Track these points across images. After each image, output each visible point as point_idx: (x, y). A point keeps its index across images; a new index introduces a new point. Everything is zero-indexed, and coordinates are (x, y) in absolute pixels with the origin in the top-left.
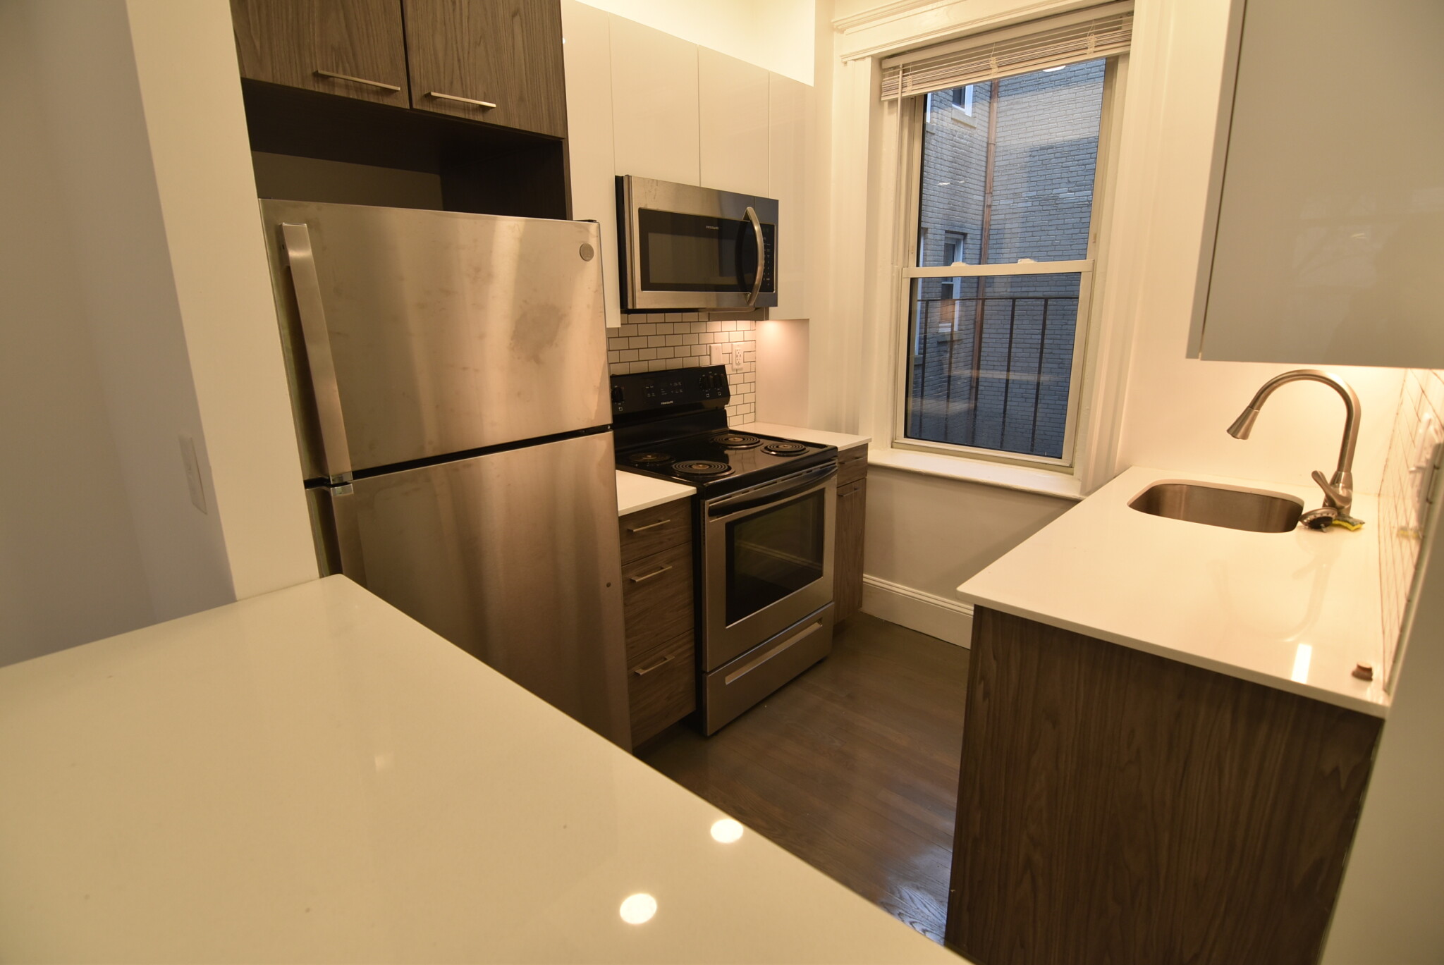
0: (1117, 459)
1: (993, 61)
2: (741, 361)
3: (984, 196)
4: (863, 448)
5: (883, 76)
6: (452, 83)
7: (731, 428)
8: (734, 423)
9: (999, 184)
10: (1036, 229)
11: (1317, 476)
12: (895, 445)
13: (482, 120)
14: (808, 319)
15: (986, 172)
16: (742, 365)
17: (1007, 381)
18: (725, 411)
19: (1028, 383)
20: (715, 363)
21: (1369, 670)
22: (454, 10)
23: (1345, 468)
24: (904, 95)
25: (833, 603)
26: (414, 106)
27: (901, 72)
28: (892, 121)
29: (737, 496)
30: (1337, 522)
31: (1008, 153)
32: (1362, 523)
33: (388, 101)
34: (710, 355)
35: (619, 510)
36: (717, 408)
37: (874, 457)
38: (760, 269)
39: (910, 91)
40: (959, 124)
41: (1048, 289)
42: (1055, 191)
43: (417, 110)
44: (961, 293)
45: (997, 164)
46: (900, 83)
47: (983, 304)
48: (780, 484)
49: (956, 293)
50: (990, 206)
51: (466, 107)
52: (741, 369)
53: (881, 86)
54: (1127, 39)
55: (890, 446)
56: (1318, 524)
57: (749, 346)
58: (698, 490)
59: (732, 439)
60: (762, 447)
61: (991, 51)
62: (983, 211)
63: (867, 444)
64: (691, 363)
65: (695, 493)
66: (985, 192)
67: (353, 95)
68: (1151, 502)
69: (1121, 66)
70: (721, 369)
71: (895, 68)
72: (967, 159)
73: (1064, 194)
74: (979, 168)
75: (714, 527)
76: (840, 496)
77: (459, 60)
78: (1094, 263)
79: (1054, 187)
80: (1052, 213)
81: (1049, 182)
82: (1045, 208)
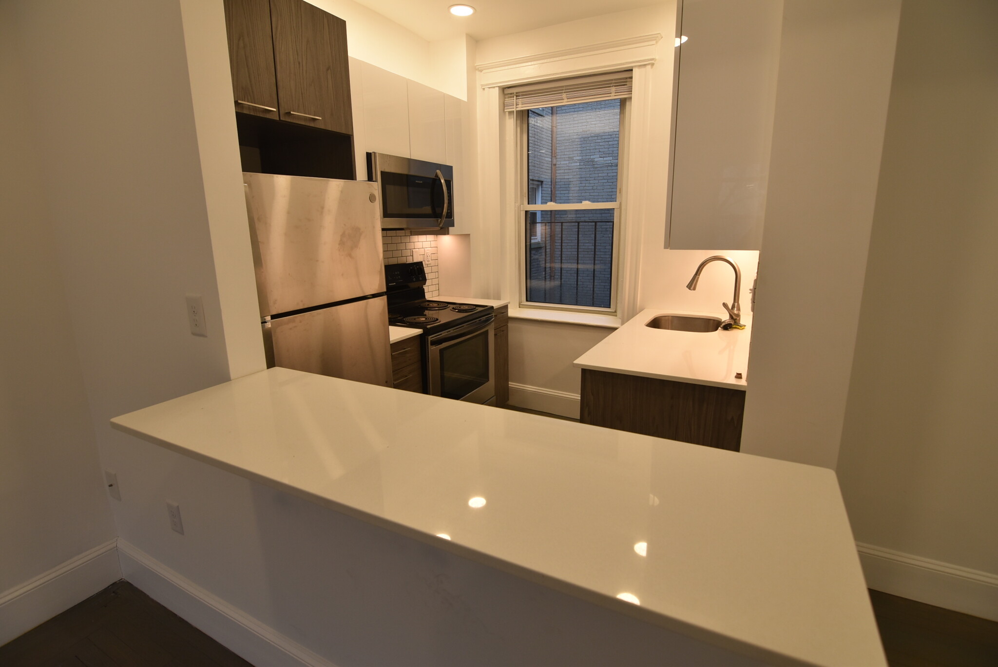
0: (638, 304)
1: (564, 95)
2: (430, 260)
3: (552, 159)
4: (506, 307)
5: (505, 98)
6: (299, 106)
7: (427, 299)
8: (428, 296)
9: (560, 151)
10: (583, 179)
11: (725, 305)
12: (521, 306)
13: (313, 126)
14: (469, 234)
15: (552, 144)
16: (431, 262)
17: (578, 269)
18: (424, 289)
19: (587, 270)
20: (416, 260)
21: (740, 374)
22: (299, 67)
23: (736, 301)
24: (517, 109)
25: (495, 397)
26: (281, 119)
27: (515, 97)
28: (511, 123)
29: (444, 334)
30: (734, 326)
31: (564, 133)
32: (745, 326)
33: (268, 116)
34: (412, 256)
35: (391, 340)
36: (419, 287)
37: (512, 312)
38: (446, 205)
39: (521, 107)
40: (535, 114)
41: (591, 215)
42: (592, 157)
43: (282, 121)
44: (541, 217)
45: (558, 139)
46: (515, 102)
47: (562, 225)
48: (465, 327)
49: (539, 219)
50: (555, 165)
51: (305, 119)
52: (430, 264)
53: (504, 103)
54: (630, 91)
55: (518, 307)
56: (727, 327)
57: (434, 250)
58: (423, 331)
59: (431, 305)
60: (451, 308)
61: (563, 90)
62: (552, 167)
63: (507, 305)
64: (402, 260)
65: (422, 332)
66: (552, 156)
67: (252, 113)
68: (655, 323)
69: (628, 103)
70: (420, 264)
71: (511, 94)
72: (540, 135)
73: (597, 158)
74: (547, 141)
75: (433, 351)
76: (495, 335)
77: (302, 94)
78: (620, 204)
79: (591, 154)
80: (591, 169)
81: (589, 151)
82: (587, 167)
